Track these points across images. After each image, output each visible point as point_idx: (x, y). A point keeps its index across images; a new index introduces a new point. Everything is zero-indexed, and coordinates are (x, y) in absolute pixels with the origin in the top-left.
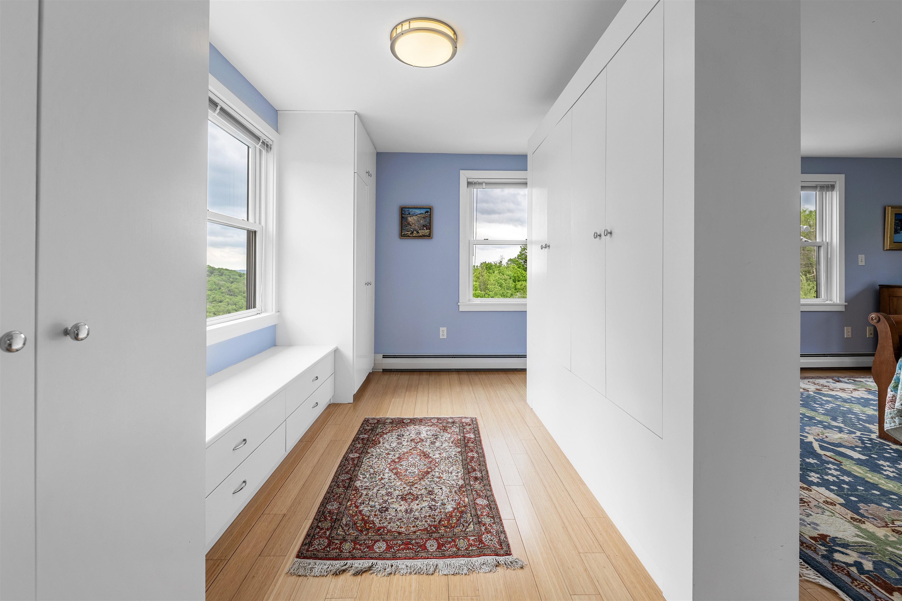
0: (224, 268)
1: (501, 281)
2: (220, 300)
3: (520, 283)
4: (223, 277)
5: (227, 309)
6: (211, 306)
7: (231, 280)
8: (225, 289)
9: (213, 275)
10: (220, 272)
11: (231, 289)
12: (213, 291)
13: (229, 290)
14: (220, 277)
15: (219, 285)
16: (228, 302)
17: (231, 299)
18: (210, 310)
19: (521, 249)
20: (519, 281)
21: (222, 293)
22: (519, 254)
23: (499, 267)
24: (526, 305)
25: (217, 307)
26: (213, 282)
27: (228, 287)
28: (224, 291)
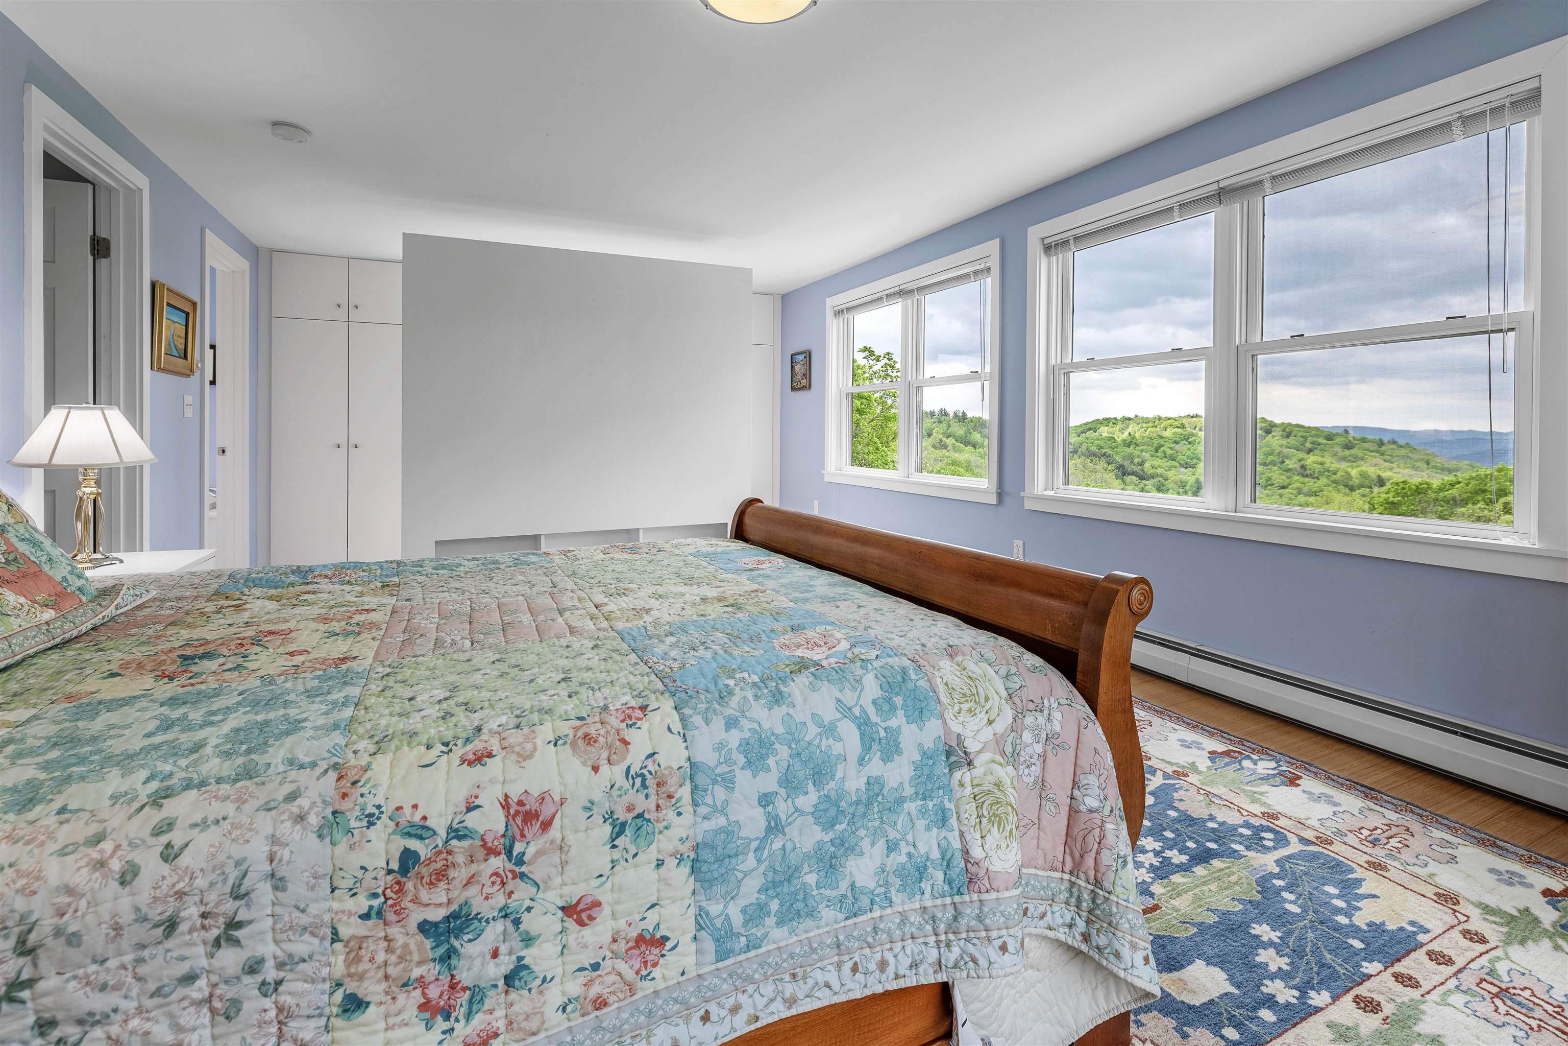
0: (1294, 423)
2: (1282, 484)
7: (1308, 445)
8: (1293, 464)
9: (1270, 435)
10: (1284, 431)
13: (1302, 465)
14: (1286, 439)
15: (1282, 455)
17: (1305, 484)
27: (1300, 461)
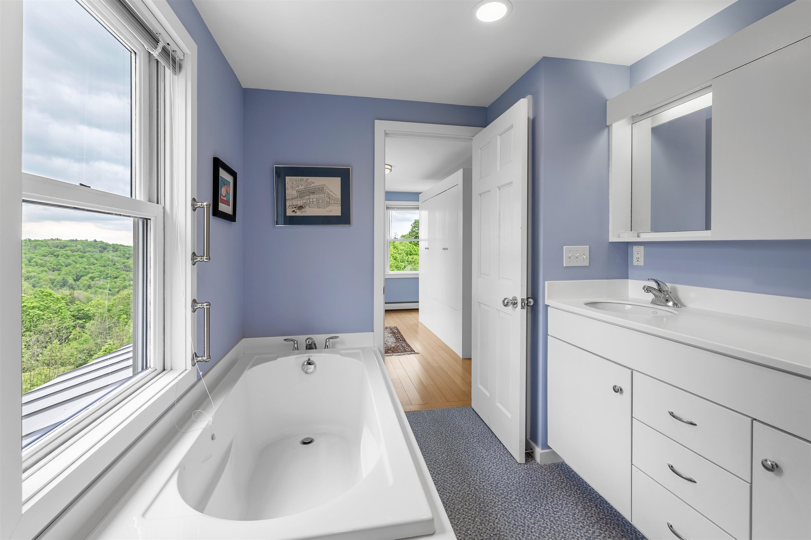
1: (395, 255)
2: (115, 276)
3: (411, 256)
4: (118, 253)
5: (124, 285)
6: (105, 282)
8: (120, 265)
9: (106, 251)
10: (114, 248)
11: (127, 265)
12: (107, 268)
13: (125, 266)
14: (115, 253)
15: (114, 261)
16: (124, 278)
17: (127, 275)
18: (104, 286)
19: (411, 227)
20: (410, 255)
21: (117, 269)
22: (411, 231)
23: (394, 243)
24: (418, 274)
25: (112, 283)
26: (106, 258)
27: (124, 263)
28: (119, 266)
